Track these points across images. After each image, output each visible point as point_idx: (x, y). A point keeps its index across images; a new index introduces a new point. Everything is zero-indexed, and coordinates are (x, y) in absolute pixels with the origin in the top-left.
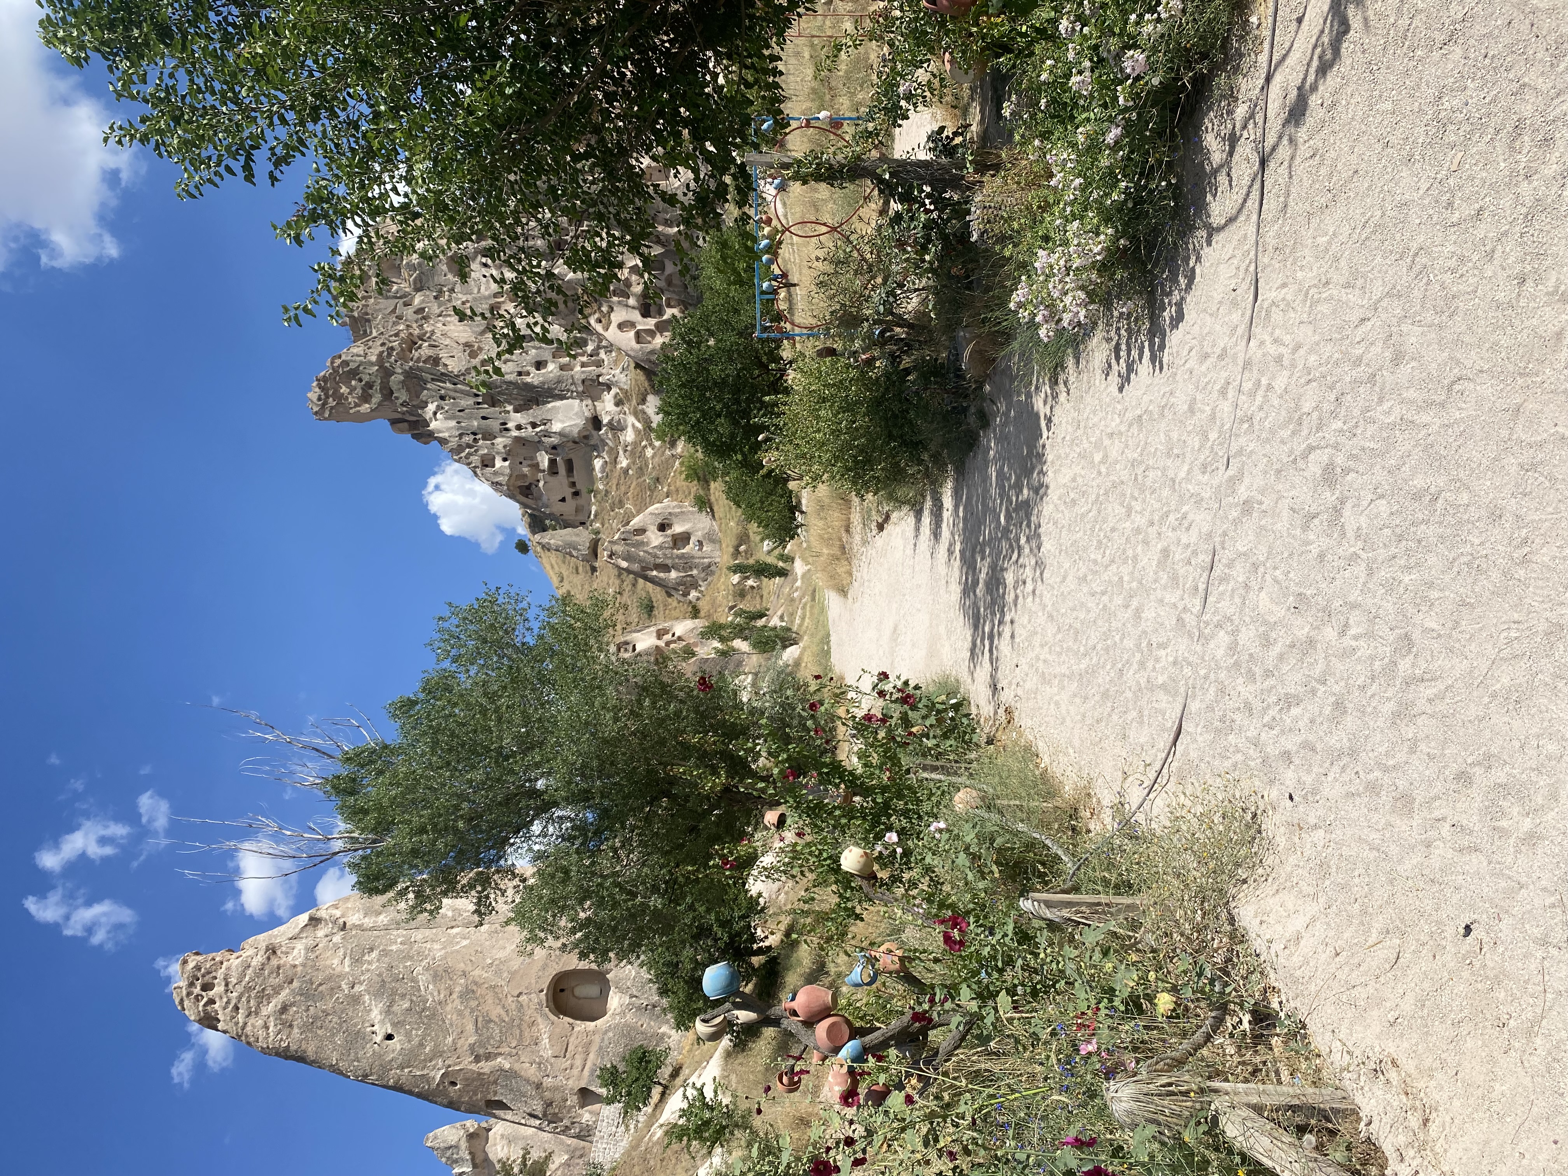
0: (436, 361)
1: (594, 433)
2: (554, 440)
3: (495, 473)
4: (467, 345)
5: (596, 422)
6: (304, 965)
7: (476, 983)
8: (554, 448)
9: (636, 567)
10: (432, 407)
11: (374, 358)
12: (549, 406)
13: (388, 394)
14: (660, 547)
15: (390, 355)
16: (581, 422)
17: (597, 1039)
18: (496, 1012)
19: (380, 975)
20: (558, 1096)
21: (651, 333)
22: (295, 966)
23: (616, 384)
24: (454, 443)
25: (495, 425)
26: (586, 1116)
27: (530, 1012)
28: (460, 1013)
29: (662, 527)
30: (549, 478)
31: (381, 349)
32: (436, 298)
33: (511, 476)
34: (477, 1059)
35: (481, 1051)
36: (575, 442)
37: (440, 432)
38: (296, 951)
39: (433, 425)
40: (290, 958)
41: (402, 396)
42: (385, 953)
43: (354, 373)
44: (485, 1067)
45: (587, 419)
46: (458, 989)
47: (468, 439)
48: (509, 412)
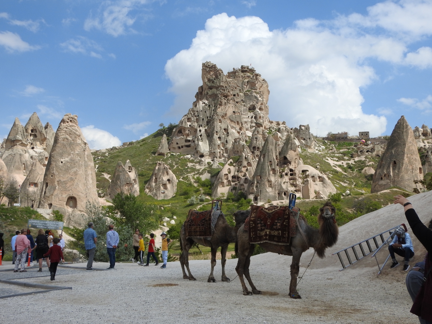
0: (221, 105)
1: (199, 155)
2: (196, 142)
3: (186, 123)
4: (226, 114)
5: (202, 156)
6: (77, 143)
7: (74, 181)
8: (194, 141)
9: (156, 172)
10: (206, 102)
11: (221, 84)
12: (207, 141)
13: (210, 88)
14: (162, 180)
15: (223, 90)
16: (202, 151)
17: (62, 207)
18: (68, 185)
19: (75, 160)
20: (50, 199)
21: (227, 179)
22: (76, 141)
23: (214, 163)
24: (195, 109)
25: (201, 123)
26: (46, 205)
27: (68, 193)
28: (68, 177)
29: (169, 180)
30: (184, 139)
31: (224, 86)
32: (242, 100)
33: (185, 127)
34: (58, 182)
35: (60, 182)
36: (196, 148)
37: (199, 104)
38: (79, 141)
39: (201, 102)
40: (78, 140)
41: (210, 93)
42: (79, 160)
43: (217, 77)
44: (56, 183)
45: (203, 153)
46: (73, 177)
47: (196, 114)
48: (205, 127)
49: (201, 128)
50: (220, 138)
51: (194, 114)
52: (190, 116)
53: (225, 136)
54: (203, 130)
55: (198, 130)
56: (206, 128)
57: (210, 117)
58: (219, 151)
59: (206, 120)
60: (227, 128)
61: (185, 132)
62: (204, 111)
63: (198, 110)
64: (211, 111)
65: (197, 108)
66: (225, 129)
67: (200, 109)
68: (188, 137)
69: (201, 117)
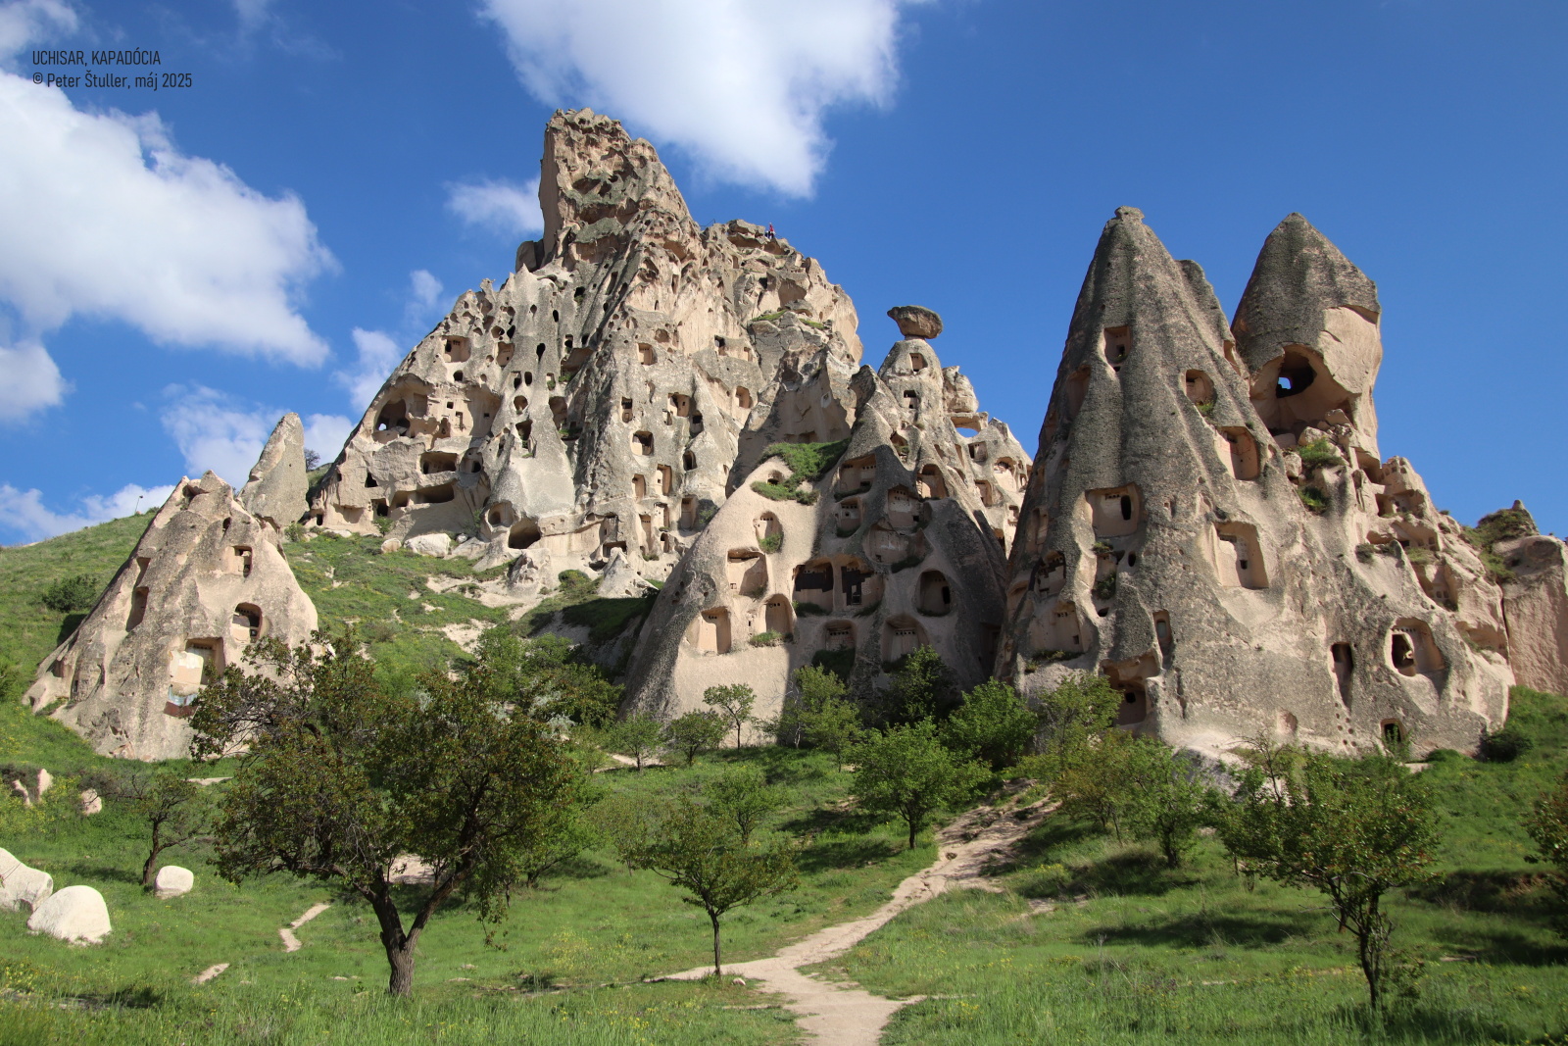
0: (650, 279)
1: (507, 534)
2: (492, 464)
5: (527, 535)
10: (564, 275)
11: (651, 197)
12: (563, 455)
13: (590, 216)
14: (192, 606)
15: (659, 213)
16: (528, 507)
21: (757, 587)
24: (496, 298)
29: (248, 614)
31: (667, 210)
33: (426, 386)
36: (487, 498)
37: (518, 282)
39: (531, 275)
41: (586, 233)
43: (625, 170)
45: (535, 519)
47: (501, 319)
48: (552, 387)
49: (525, 390)
50: (646, 439)
51: (488, 321)
52: (460, 329)
53: (678, 434)
54: (539, 400)
55: (509, 395)
56: (560, 391)
57: (584, 339)
58: (639, 510)
59: (556, 356)
60: (690, 394)
61: (424, 411)
62: (551, 310)
63: (512, 305)
64: (592, 309)
65: (508, 293)
66: (676, 399)
67: (524, 298)
68: (438, 441)
69: (531, 334)
